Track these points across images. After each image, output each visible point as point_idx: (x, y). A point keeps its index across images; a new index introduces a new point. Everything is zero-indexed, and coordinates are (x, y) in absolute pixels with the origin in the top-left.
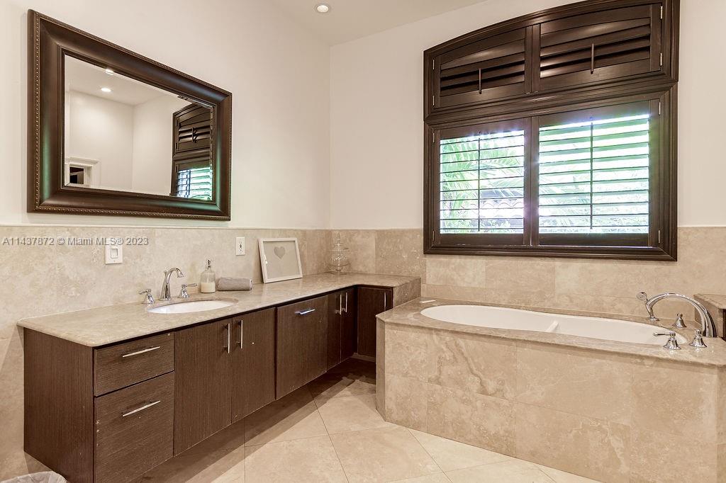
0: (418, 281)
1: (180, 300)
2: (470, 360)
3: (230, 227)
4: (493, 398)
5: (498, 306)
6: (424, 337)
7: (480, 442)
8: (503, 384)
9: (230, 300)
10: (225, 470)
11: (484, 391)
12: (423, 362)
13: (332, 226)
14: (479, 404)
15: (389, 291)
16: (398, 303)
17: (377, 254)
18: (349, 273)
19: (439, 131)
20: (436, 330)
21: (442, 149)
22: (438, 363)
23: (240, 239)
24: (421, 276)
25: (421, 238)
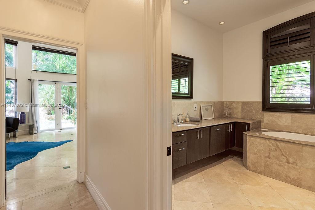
0: (260, 122)
1: (182, 123)
2: (282, 150)
3: (193, 101)
4: (292, 165)
5: (298, 133)
6: (263, 141)
7: (287, 181)
8: (296, 160)
9: (196, 124)
10: (197, 173)
11: (288, 162)
12: (263, 150)
13: (224, 100)
14: (286, 167)
15: (248, 124)
16: (252, 129)
17: (242, 110)
18: (231, 118)
19: (269, 63)
20: (268, 139)
21: (271, 70)
22: (269, 150)
23: (195, 105)
24: (261, 120)
25: (261, 105)
